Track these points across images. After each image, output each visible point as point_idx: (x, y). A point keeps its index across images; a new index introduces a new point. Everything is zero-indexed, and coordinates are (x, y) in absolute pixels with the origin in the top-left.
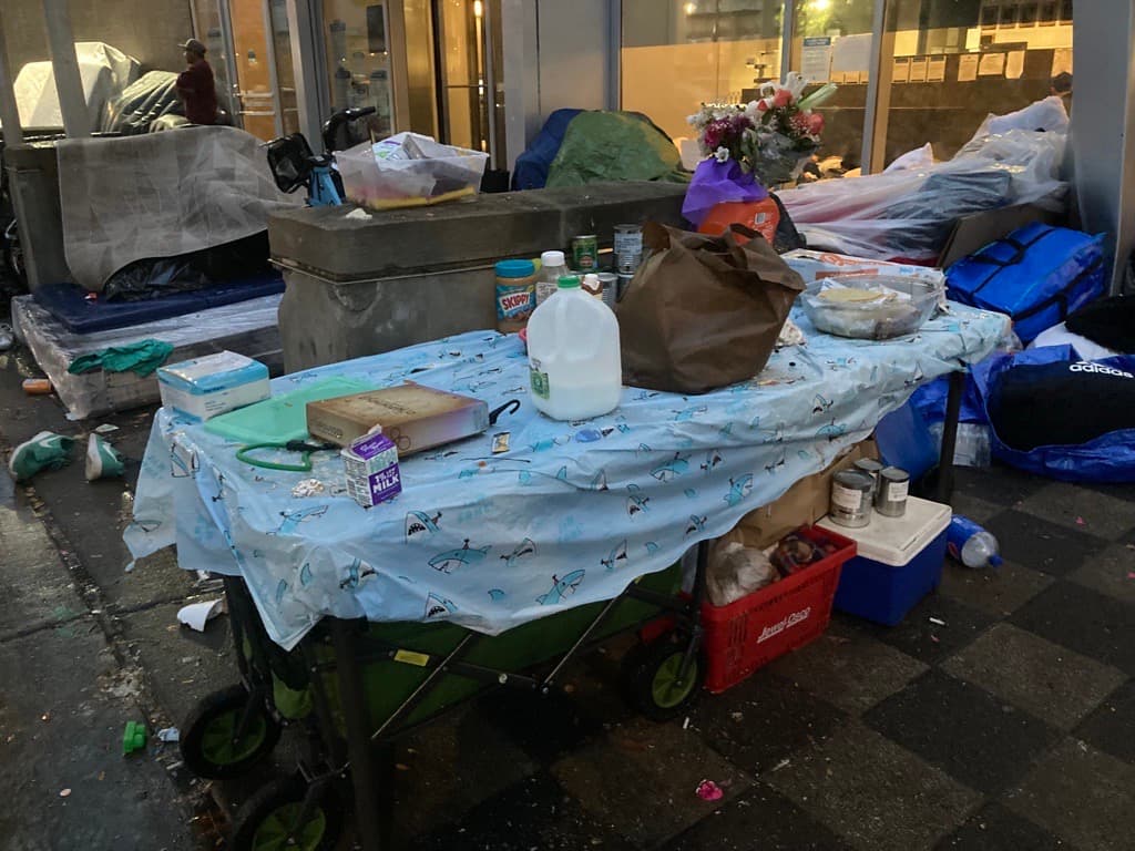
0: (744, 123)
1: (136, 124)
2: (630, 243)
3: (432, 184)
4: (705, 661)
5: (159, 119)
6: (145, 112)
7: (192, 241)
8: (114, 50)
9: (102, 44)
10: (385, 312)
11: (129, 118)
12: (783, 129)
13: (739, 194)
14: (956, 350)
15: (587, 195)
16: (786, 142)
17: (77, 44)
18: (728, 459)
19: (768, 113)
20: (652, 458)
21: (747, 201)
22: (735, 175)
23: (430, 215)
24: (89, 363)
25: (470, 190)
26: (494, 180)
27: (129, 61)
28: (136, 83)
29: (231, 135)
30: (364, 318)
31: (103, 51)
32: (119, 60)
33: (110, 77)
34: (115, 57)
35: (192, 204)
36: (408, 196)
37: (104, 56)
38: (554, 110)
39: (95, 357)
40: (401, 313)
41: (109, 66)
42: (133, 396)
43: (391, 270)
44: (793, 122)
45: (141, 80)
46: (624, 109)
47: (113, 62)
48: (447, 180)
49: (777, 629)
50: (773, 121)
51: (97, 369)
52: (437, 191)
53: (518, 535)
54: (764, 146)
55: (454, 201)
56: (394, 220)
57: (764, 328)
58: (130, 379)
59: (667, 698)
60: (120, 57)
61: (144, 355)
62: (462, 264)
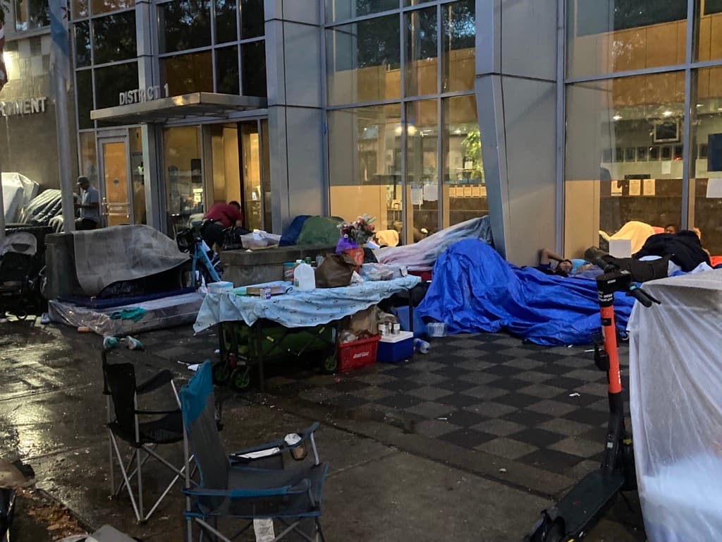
0: (353, 227)
1: (40, 220)
2: (320, 259)
3: (267, 244)
4: (339, 359)
5: (55, 217)
6: (46, 213)
7: (137, 274)
8: (24, 177)
9: (17, 174)
10: (255, 276)
11: (36, 217)
12: (363, 229)
13: (351, 246)
14: (402, 284)
15: (308, 247)
16: (363, 233)
17: (3, 174)
18: (340, 302)
19: (359, 224)
20: (321, 297)
21: (353, 249)
22: (350, 242)
23: (267, 251)
24: (117, 315)
25: (276, 245)
26: (282, 243)
27: (33, 183)
28: (39, 196)
29: (146, 229)
30: (250, 277)
31: (18, 178)
32: (28, 183)
33: (22, 193)
34: (24, 181)
35: (134, 258)
36: (260, 246)
37: (19, 181)
38: (296, 216)
39: (118, 313)
40: (260, 276)
41: (22, 186)
42: (131, 329)
43: (257, 265)
44: (365, 227)
45: (42, 195)
46: (332, 215)
47: (23, 184)
48: (271, 242)
49: (359, 356)
50: (360, 227)
51: (119, 318)
52: (268, 245)
53: (293, 308)
54: (357, 234)
55: (272, 248)
56: (257, 252)
57: (347, 274)
58: (130, 322)
59: (330, 367)
60: (28, 181)
61: (137, 313)
62: (274, 264)
